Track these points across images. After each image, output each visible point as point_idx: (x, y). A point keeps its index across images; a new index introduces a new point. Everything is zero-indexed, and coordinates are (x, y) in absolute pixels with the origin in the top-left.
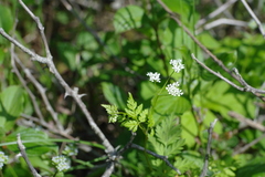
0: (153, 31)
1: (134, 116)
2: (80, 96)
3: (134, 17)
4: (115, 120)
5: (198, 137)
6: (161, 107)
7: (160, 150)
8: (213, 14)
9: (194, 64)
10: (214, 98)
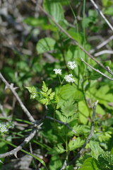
0: (61, 55)
1: (46, 96)
2: (15, 89)
3: (49, 45)
4: (34, 97)
5: (89, 117)
6: (65, 96)
7: (63, 120)
8: (99, 47)
9: (85, 70)
10: (100, 97)
